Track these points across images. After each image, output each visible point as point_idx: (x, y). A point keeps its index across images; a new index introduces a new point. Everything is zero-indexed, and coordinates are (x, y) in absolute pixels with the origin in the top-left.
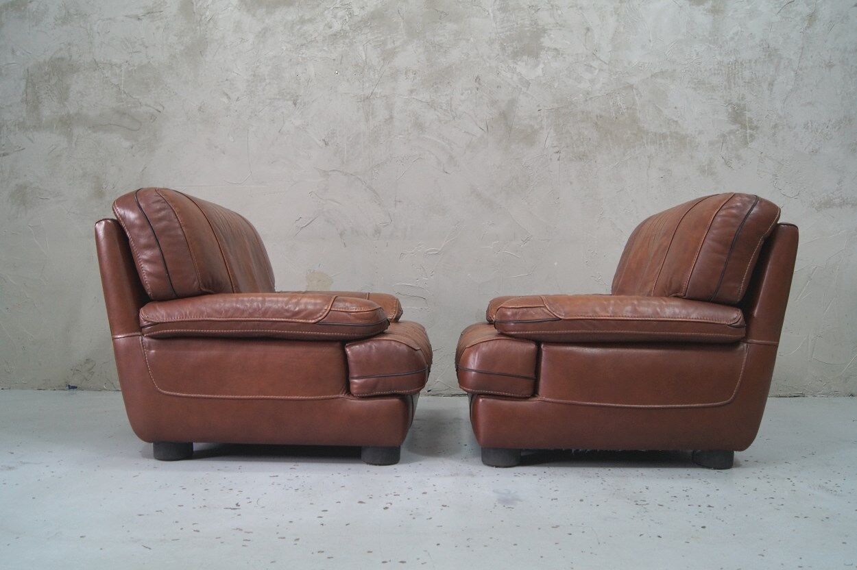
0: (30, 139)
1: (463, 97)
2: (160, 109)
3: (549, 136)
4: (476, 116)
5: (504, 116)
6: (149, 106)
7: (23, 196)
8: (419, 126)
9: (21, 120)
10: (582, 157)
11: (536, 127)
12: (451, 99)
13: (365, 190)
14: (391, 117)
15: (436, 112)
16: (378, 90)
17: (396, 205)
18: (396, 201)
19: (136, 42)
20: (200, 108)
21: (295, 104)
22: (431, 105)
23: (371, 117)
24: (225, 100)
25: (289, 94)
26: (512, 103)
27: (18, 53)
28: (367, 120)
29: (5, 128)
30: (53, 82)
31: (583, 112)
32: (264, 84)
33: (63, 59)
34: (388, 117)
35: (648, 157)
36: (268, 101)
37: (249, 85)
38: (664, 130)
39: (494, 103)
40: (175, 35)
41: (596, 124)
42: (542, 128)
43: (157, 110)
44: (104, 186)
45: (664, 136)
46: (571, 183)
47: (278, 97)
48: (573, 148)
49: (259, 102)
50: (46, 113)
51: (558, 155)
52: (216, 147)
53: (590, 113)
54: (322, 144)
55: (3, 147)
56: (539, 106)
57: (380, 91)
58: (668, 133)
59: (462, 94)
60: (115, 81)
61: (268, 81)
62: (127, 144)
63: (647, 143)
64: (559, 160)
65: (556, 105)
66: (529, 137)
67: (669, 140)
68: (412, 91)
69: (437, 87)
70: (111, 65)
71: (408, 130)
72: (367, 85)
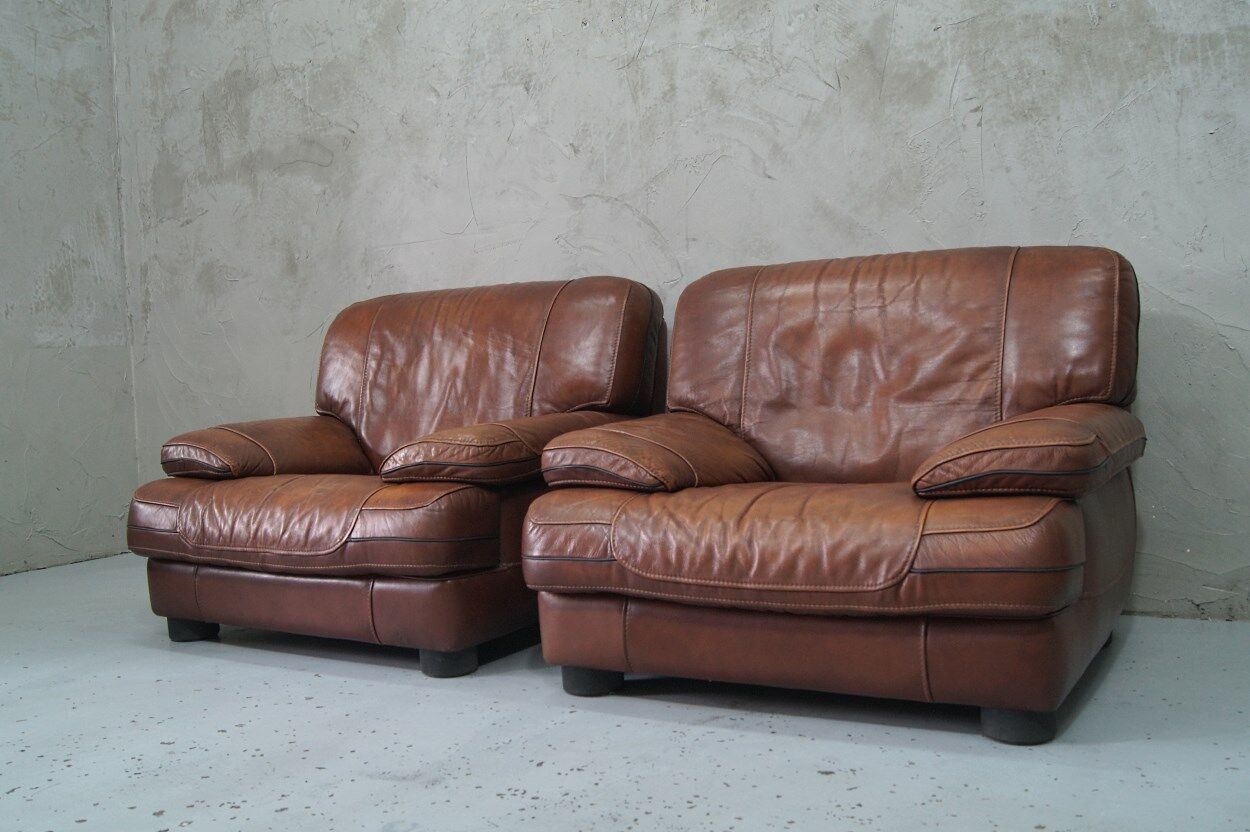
0: (213, 197)
1: (791, 30)
2: (353, 127)
3: (958, 78)
4: (817, 61)
5: (868, 51)
6: (341, 126)
7: (211, 279)
8: (719, 96)
9: (201, 170)
10: (1026, 113)
11: (932, 64)
12: (771, 36)
13: (639, 225)
14: (673, 88)
15: (747, 66)
16: (649, 43)
17: (687, 246)
18: (687, 239)
19: (318, 30)
20: (403, 119)
21: (527, 89)
22: (737, 53)
23: (640, 93)
24: (433, 99)
25: (518, 73)
26: (883, 23)
27: (192, 73)
28: (635, 99)
29: (186, 184)
30: (231, 108)
31: (1027, 17)
32: (483, 62)
33: (237, 73)
34: (668, 88)
35: (1178, 93)
36: (491, 90)
37: (462, 70)
38: (1214, 27)
39: (847, 30)
40: (364, 8)
41: (1056, 37)
42: (942, 65)
43: (350, 130)
44: (297, 256)
45: (1213, 41)
46: (1008, 170)
47: (503, 81)
48: (1009, 96)
49: (478, 95)
50: (227, 154)
51: (976, 117)
52: (426, 178)
53: (1042, 16)
54: (568, 151)
55: (186, 212)
56: (934, 21)
57: (652, 42)
58: (1223, 32)
59: (790, 24)
60: (298, 93)
61: (487, 56)
62: (318, 188)
63: (1174, 64)
64: (979, 124)
65: (969, 14)
66: (919, 87)
67: (1226, 46)
68: (703, 34)
69: (746, 19)
70: (293, 70)
71: (700, 107)
72: (632, 35)
